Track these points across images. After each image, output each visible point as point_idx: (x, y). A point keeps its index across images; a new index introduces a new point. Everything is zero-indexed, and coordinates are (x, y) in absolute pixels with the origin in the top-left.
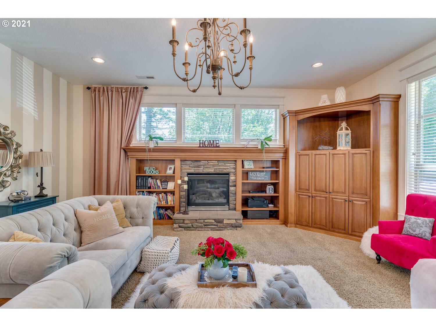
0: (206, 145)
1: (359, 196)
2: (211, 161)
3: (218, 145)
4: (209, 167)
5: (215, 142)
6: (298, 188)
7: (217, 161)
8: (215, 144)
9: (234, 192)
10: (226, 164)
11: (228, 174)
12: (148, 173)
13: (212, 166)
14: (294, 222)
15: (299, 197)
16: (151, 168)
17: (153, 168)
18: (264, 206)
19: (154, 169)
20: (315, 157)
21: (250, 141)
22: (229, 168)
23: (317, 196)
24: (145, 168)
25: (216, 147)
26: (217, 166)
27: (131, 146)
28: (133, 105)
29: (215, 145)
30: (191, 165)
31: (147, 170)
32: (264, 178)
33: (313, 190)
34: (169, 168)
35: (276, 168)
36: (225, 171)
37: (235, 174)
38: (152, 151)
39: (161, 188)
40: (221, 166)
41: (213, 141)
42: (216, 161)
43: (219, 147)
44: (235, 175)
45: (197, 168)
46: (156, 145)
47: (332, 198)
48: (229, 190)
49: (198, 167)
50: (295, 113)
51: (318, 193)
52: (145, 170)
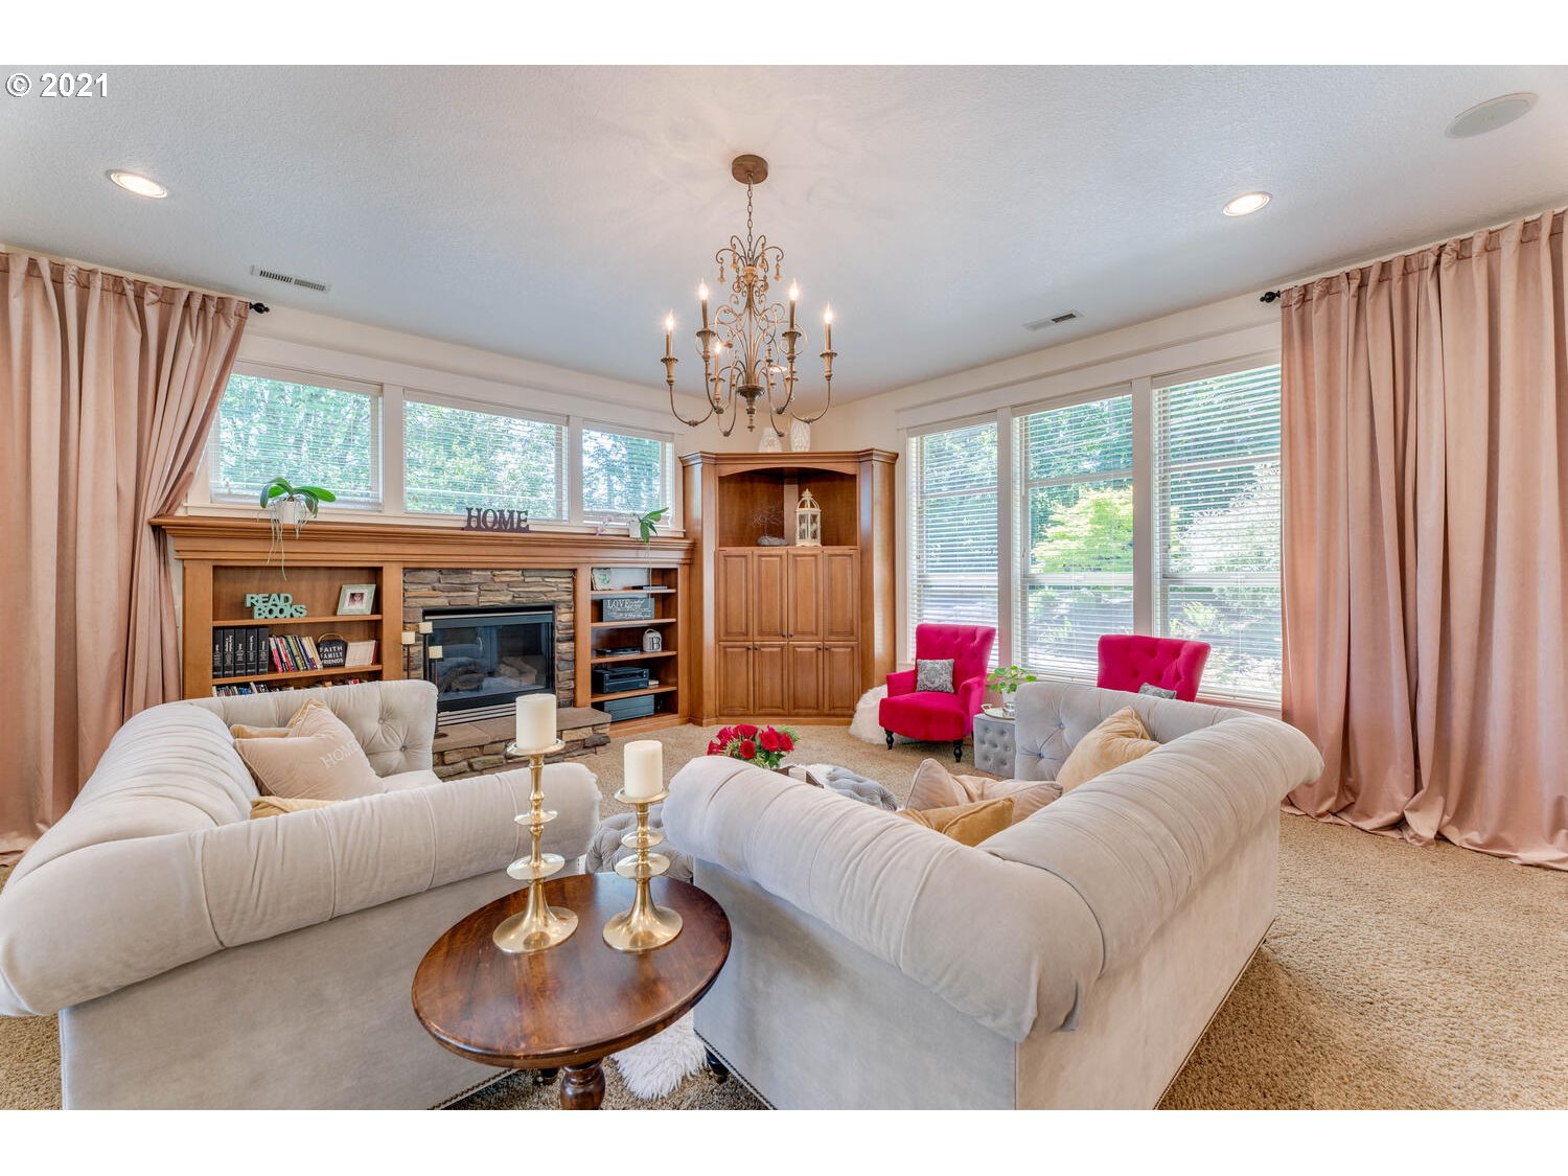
0: (489, 525)
1: (841, 638)
2: (503, 572)
3: (523, 525)
4: (497, 588)
5: (516, 515)
6: (722, 633)
7: (520, 572)
8: (516, 520)
9: (569, 657)
10: (547, 580)
11: (550, 608)
12: (260, 614)
13: (505, 587)
14: (713, 712)
15: (725, 653)
16: (274, 596)
17: (282, 596)
18: (641, 685)
19: (287, 599)
20: (760, 562)
21: (612, 517)
22: (555, 589)
23: (764, 646)
24: (248, 596)
25: (520, 530)
26: (522, 585)
27: (180, 513)
28: (200, 361)
29: (515, 525)
30: (437, 585)
31: (260, 605)
32: (639, 613)
33: (756, 632)
34: (349, 595)
35: (669, 588)
36: (544, 599)
37: (573, 606)
38: (298, 535)
39: (319, 665)
40: (535, 586)
41: (511, 513)
42: (518, 570)
43: (526, 530)
44: (572, 610)
45: (460, 594)
46: (311, 517)
47: (795, 647)
48: (553, 652)
49: (464, 588)
50: (716, 459)
51: (766, 638)
52: (248, 605)
